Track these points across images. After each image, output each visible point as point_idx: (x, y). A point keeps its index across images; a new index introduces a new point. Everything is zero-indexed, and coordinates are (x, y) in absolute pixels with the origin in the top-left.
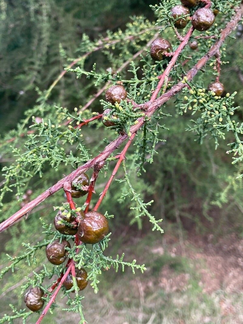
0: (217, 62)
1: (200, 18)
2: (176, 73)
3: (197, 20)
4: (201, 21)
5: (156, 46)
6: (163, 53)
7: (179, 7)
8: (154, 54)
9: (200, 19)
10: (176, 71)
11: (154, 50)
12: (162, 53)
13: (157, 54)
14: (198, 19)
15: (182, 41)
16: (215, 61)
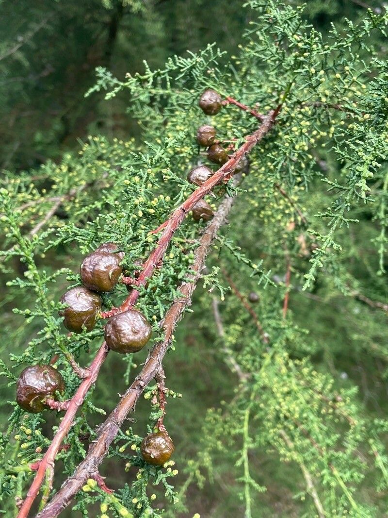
0: (159, 389)
1: (122, 335)
2: (74, 436)
3: (115, 339)
4: (124, 341)
5: (28, 388)
6: (45, 400)
7: (79, 295)
8: (24, 402)
9: (120, 337)
10: (73, 434)
11: (24, 394)
12: (42, 401)
13: (31, 403)
14: (116, 337)
15: (85, 379)
16: (155, 388)
